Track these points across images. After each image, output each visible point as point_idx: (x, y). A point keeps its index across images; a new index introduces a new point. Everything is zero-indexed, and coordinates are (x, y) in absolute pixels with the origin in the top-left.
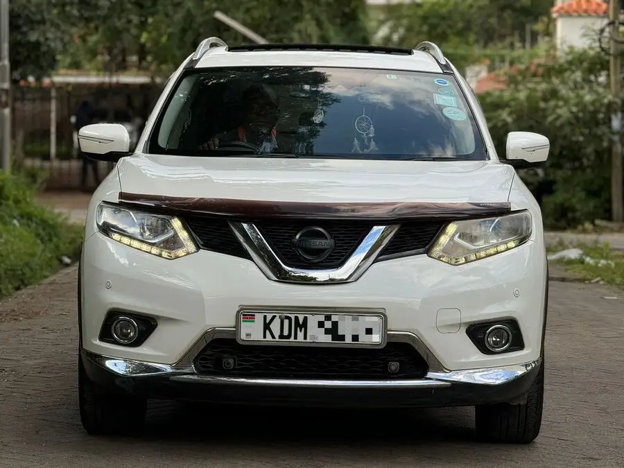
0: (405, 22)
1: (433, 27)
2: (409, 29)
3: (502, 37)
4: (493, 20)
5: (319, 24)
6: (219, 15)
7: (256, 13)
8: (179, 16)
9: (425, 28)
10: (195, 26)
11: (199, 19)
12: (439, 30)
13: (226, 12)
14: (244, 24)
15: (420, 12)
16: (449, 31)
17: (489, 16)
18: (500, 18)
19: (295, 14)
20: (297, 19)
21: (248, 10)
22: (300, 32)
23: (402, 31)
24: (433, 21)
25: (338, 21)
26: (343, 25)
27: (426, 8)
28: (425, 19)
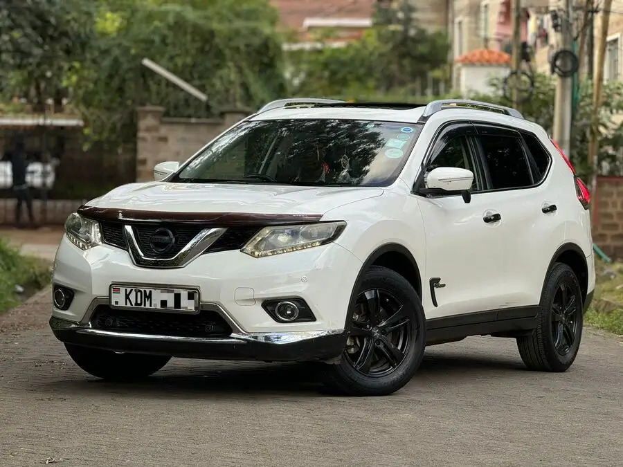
0: (304, 67)
1: (334, 73)
2: (310, 74)
3: (402, 84)
4: (394, 67)
5: (240, 71)
6: (147, 62)
7: (179, 62)
8: (106, 63)
9: (326, 74)
10: (121, 72)
11: (125, 66)
12: (340, 76)
13: (153, 59)
14: (168, 69)
15: (322, 58)
16: (349, 77)
17: (390, 63)
18: (401, 66)
19: (217, 62)
20: (218, 67)
21: (172, 58)
22: (221, 78)
23: (302, 76)
24: (333, 67)
25: (257, 68)
26: (261, 71)
27: (327, 54)
28: (326, 65)
